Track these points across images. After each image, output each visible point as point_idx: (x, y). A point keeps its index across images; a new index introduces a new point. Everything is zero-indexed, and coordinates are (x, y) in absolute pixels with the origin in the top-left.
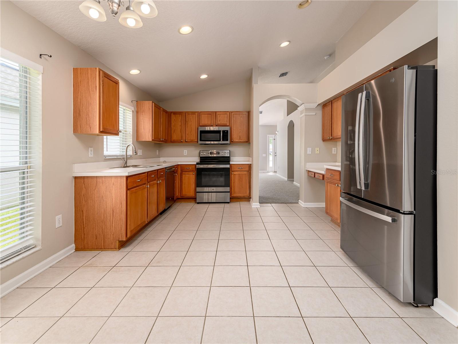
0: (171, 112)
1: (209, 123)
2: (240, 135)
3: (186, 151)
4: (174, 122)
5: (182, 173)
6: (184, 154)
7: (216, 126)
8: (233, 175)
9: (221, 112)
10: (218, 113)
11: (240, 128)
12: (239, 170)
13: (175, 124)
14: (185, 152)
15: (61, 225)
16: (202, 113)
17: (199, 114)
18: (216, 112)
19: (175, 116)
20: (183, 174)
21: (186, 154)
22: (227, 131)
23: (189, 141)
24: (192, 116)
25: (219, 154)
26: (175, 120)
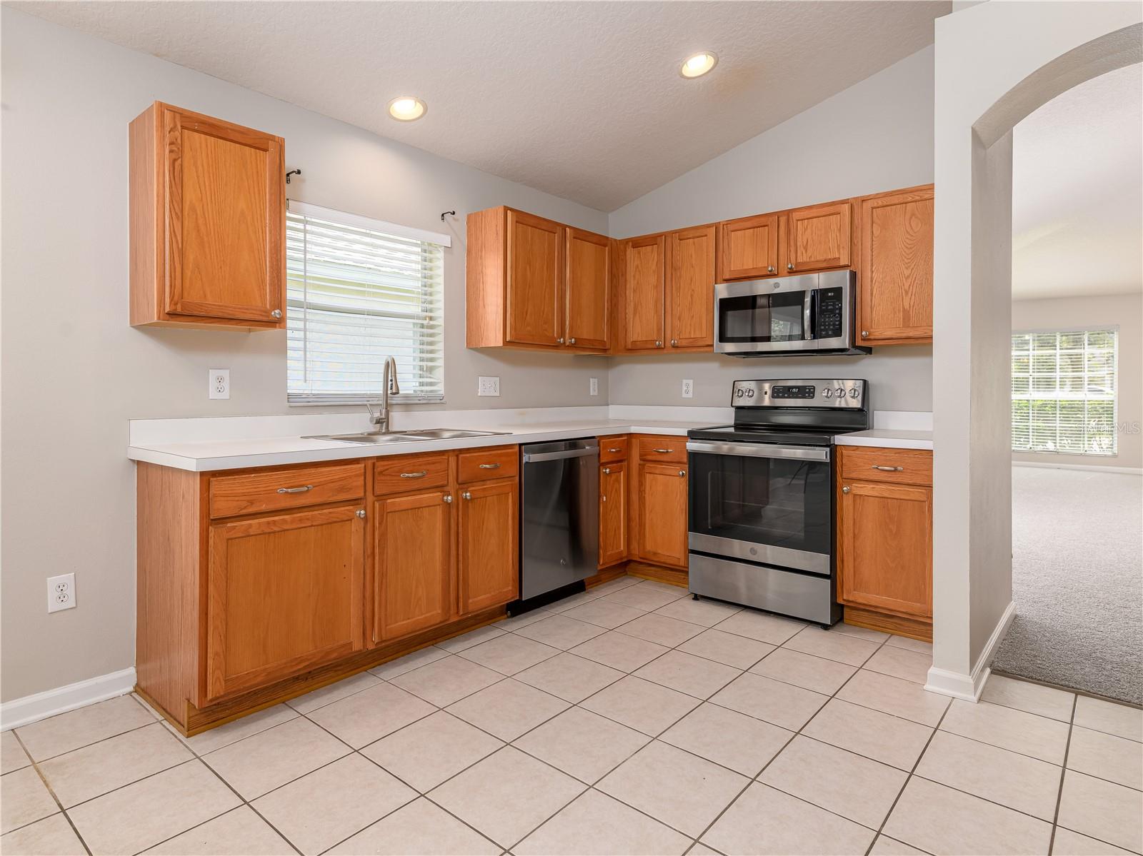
0: (627, 241)
1: (760, 265)
2: (907, 307)
3: (691, 382)
4: (634, 276)
5: (644, 465)
6: (684, 395)
7: (792, 272)
8: (851, 497)
9: (810, 207)
10: (796, 216)
11: (907, 272)
12: (883, 477)
13: (638, 283)
14: (687, 385)
15: (71, 603)
16: (731, 227)
17: (720, 231)
18: (788, 213)
19: (639, 253)
20: (647, 471)
21: (690, 395)
22: (838, 291)
23: (684, 343)
24: (694, 243)
25: (813, 397)
26: (637, 267)
